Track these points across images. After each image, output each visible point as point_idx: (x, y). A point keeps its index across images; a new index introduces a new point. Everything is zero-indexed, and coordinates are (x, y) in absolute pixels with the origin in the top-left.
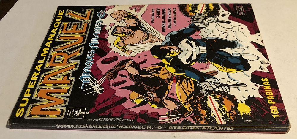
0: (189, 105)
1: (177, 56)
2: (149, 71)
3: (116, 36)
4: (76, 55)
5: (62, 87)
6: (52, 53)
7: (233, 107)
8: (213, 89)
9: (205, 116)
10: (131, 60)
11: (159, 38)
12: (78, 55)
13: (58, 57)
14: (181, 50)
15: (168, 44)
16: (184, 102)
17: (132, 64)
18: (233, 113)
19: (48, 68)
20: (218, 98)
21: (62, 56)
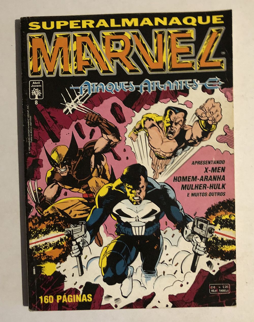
0: (51, 212)
1: (128, 198)
2: (100, 164)
3: (165, 115)
4: (126, 67)
5: (71, 64)
6: (129, 33)
7: (51, 258)
8: (74, 238)
9: (38, 228)
10: (120, 140)
11: (160, 173)
12: (127, 70)
13: (122, 43)
14: (139, 203)
15: (149, 186)
16: (56, 207)
17: (112, 143)
18: (44, 257)
19: (101, 36)
20: (62, 243)
21: (123, 48)
